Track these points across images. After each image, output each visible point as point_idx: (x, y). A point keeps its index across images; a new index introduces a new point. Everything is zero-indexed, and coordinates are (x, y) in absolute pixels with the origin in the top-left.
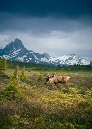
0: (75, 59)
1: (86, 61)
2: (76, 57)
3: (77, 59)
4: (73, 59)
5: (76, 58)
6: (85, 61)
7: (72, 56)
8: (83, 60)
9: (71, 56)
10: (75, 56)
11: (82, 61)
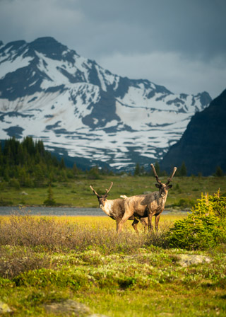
0: (61, 89)
1: (161, 105)
2: (72, 71)
3: (76, 87)
4: (46, 84)
5: (73, 79)
6: (152, 102)
7: (35, 63)
8: (134, 94)
9: (23, 62)
10: (58, 58)
11: (121, 110)
